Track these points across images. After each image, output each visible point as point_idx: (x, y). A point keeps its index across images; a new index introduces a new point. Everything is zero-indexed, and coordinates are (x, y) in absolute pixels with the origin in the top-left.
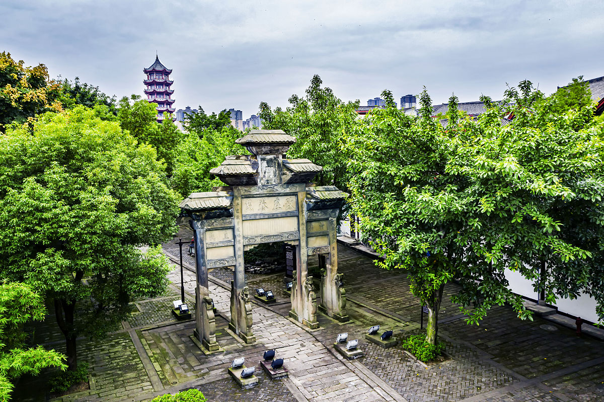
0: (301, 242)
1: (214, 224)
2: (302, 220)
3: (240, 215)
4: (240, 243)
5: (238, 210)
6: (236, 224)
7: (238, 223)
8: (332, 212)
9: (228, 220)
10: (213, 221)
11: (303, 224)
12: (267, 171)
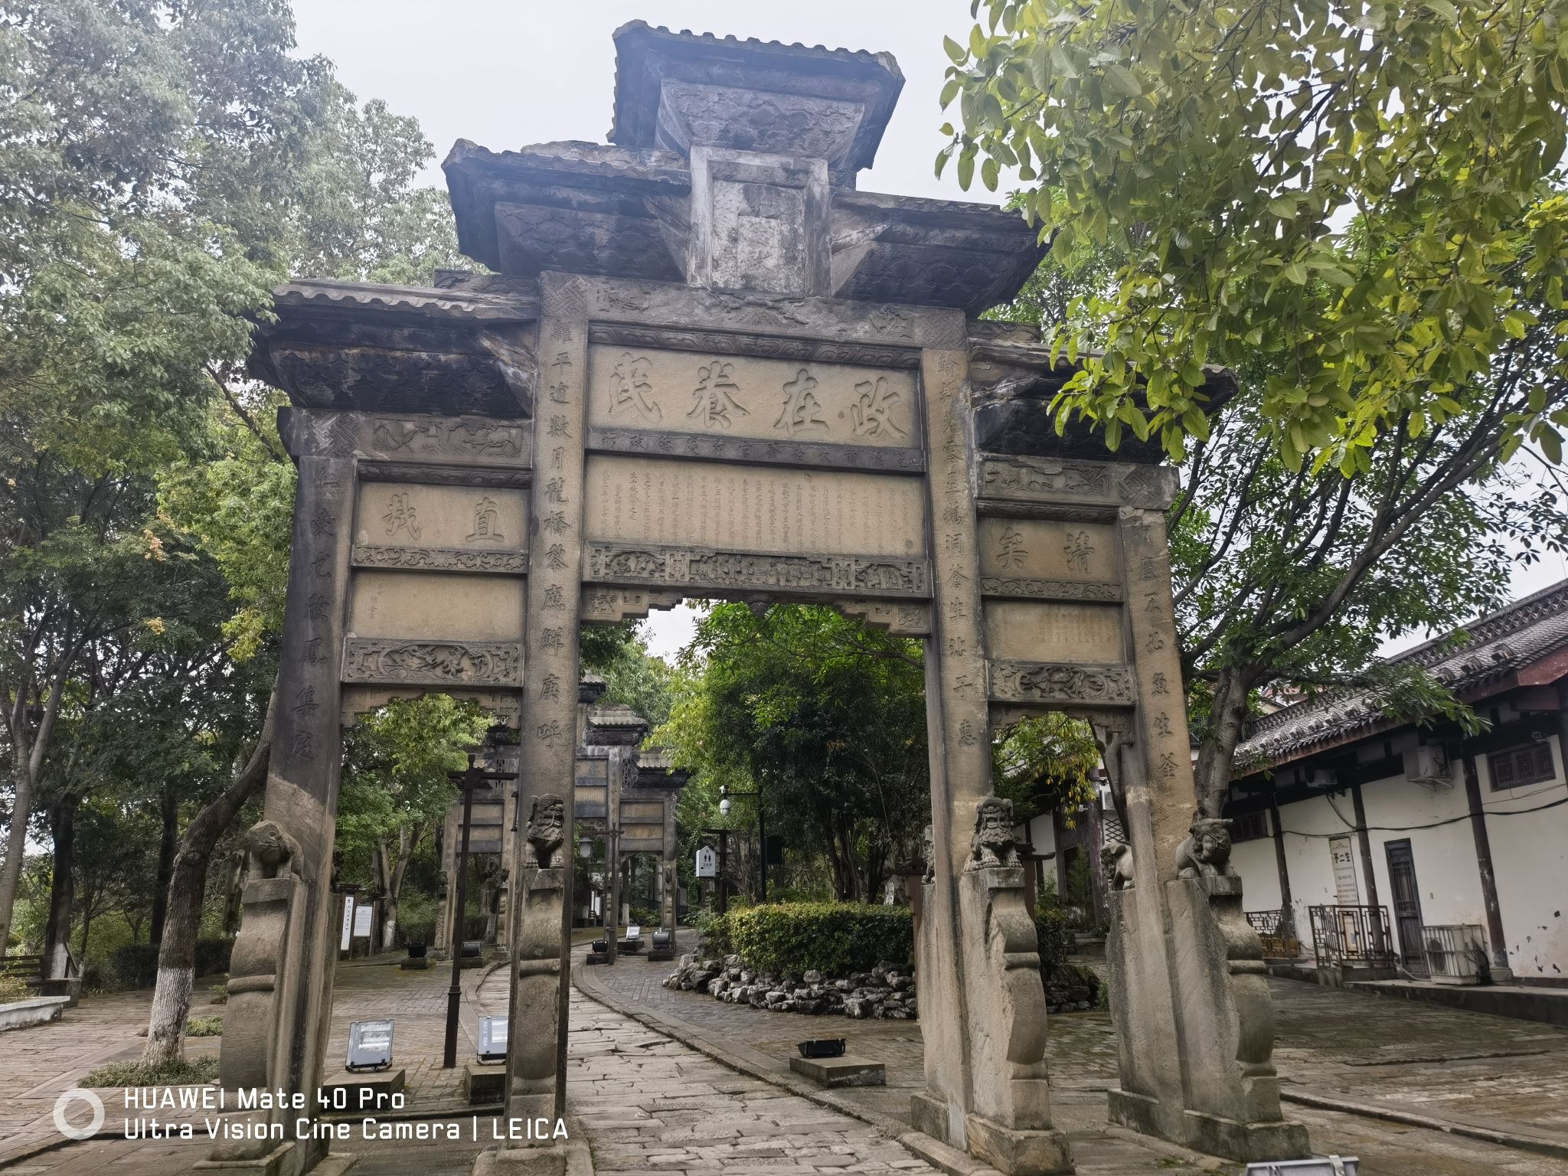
0: (947, 613)
1: (417, 442)
2: (951, 491)
3: (572, 414)
4: (558, 564)
5: (563, 387)
6: (544, 460)
7: (558, 453)
8: (1132, 478)
9: (501, 432)
10: (409, 426)
11: (954, 516)
12: (746, 232)
